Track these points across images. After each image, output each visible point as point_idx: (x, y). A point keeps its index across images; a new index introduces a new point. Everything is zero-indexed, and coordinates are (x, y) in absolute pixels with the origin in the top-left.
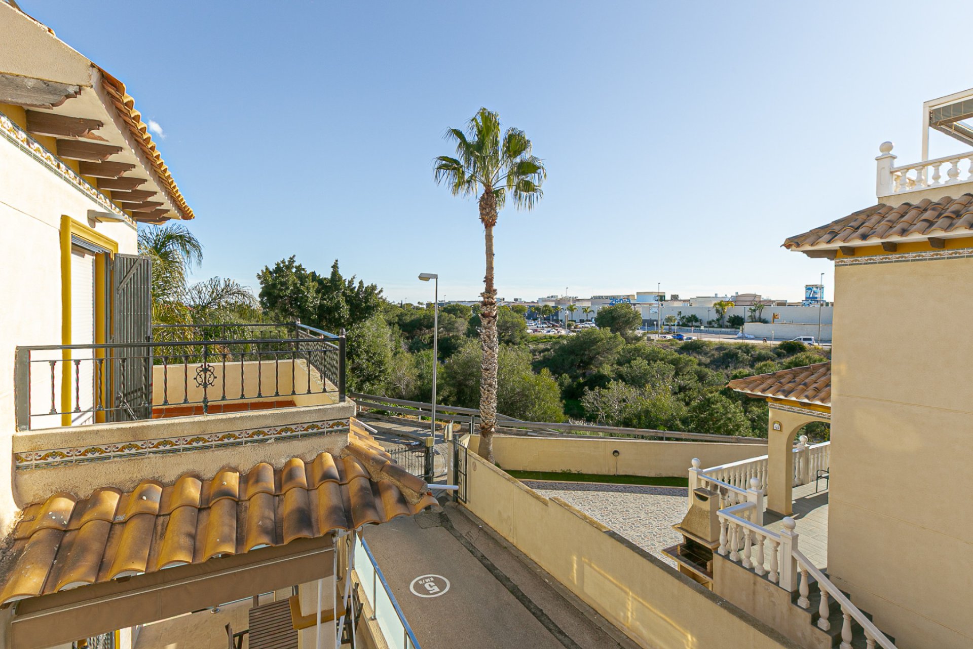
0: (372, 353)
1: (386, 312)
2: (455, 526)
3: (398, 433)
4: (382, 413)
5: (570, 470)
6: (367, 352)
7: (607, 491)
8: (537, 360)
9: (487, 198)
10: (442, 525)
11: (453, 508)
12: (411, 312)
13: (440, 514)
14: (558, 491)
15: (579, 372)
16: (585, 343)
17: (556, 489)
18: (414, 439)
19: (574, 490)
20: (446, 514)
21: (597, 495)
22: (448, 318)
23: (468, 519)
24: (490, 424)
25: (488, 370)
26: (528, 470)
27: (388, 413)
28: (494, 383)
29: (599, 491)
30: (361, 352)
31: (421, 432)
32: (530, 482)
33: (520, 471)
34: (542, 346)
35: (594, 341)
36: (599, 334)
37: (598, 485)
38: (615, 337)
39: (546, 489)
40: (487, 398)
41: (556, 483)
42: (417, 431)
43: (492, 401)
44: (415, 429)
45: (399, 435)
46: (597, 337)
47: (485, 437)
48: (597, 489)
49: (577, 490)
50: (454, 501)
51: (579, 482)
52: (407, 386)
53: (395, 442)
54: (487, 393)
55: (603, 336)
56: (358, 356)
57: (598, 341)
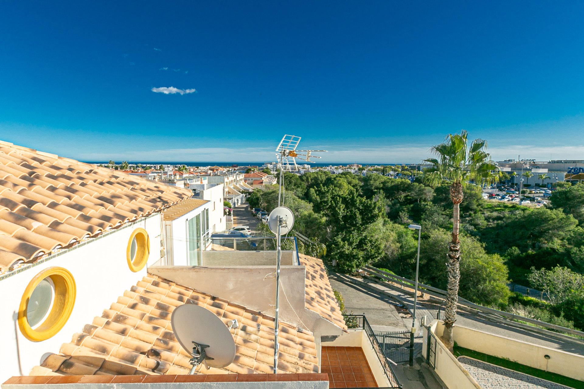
0: (373, 242)
1: (374, 180)
2: (428, 383)
3: (389, 295)
4: (379, 279)
5: (509, 359)
6: (371, 241)
7: (536, 384)
8: (491, 226)
9: (456, 187)
10: (420, 381)
11: (426, 368)
12: (392, 180)
13: (419, 371)
14: (497, 375)
15: (529, 242)
16: (536, 220)
17: (496, 372)
18: (399, 301)
19: (510, 377)
20: (422, 372)
21: (528, 386)
22: (418, 187)
23: (436, 380)
24: (452, 321)
25: (452, 290)
26: (477, 350)
27: (382, 279)
28: (455, 298)
29: (530, 382)
30: (367, 242)
31: (403, 297)
32: (478, 361)
33: (471, 350)
34: (495, 214)
35: (546, 220)
36: (551, 214)
37: (530, 377)
38: (568, 218)
39: (489, 371)
40: (450, 306)
41: (497, 367)
42: (400, 295)
43: (454, 308)
44: (400, 293)
45: (389, 296)
46: (548, 217)
47: (448, 329)
48: (528, 380)
49: (513, 377)
50: (426, 363)
51: (515, 371)
52: (392, 253)
53: (387, 302)
54: (450, 303)
55: (554, 216)
56: (366, 244)
57: (549, 221)
